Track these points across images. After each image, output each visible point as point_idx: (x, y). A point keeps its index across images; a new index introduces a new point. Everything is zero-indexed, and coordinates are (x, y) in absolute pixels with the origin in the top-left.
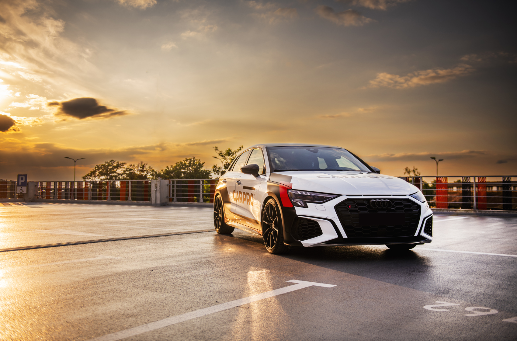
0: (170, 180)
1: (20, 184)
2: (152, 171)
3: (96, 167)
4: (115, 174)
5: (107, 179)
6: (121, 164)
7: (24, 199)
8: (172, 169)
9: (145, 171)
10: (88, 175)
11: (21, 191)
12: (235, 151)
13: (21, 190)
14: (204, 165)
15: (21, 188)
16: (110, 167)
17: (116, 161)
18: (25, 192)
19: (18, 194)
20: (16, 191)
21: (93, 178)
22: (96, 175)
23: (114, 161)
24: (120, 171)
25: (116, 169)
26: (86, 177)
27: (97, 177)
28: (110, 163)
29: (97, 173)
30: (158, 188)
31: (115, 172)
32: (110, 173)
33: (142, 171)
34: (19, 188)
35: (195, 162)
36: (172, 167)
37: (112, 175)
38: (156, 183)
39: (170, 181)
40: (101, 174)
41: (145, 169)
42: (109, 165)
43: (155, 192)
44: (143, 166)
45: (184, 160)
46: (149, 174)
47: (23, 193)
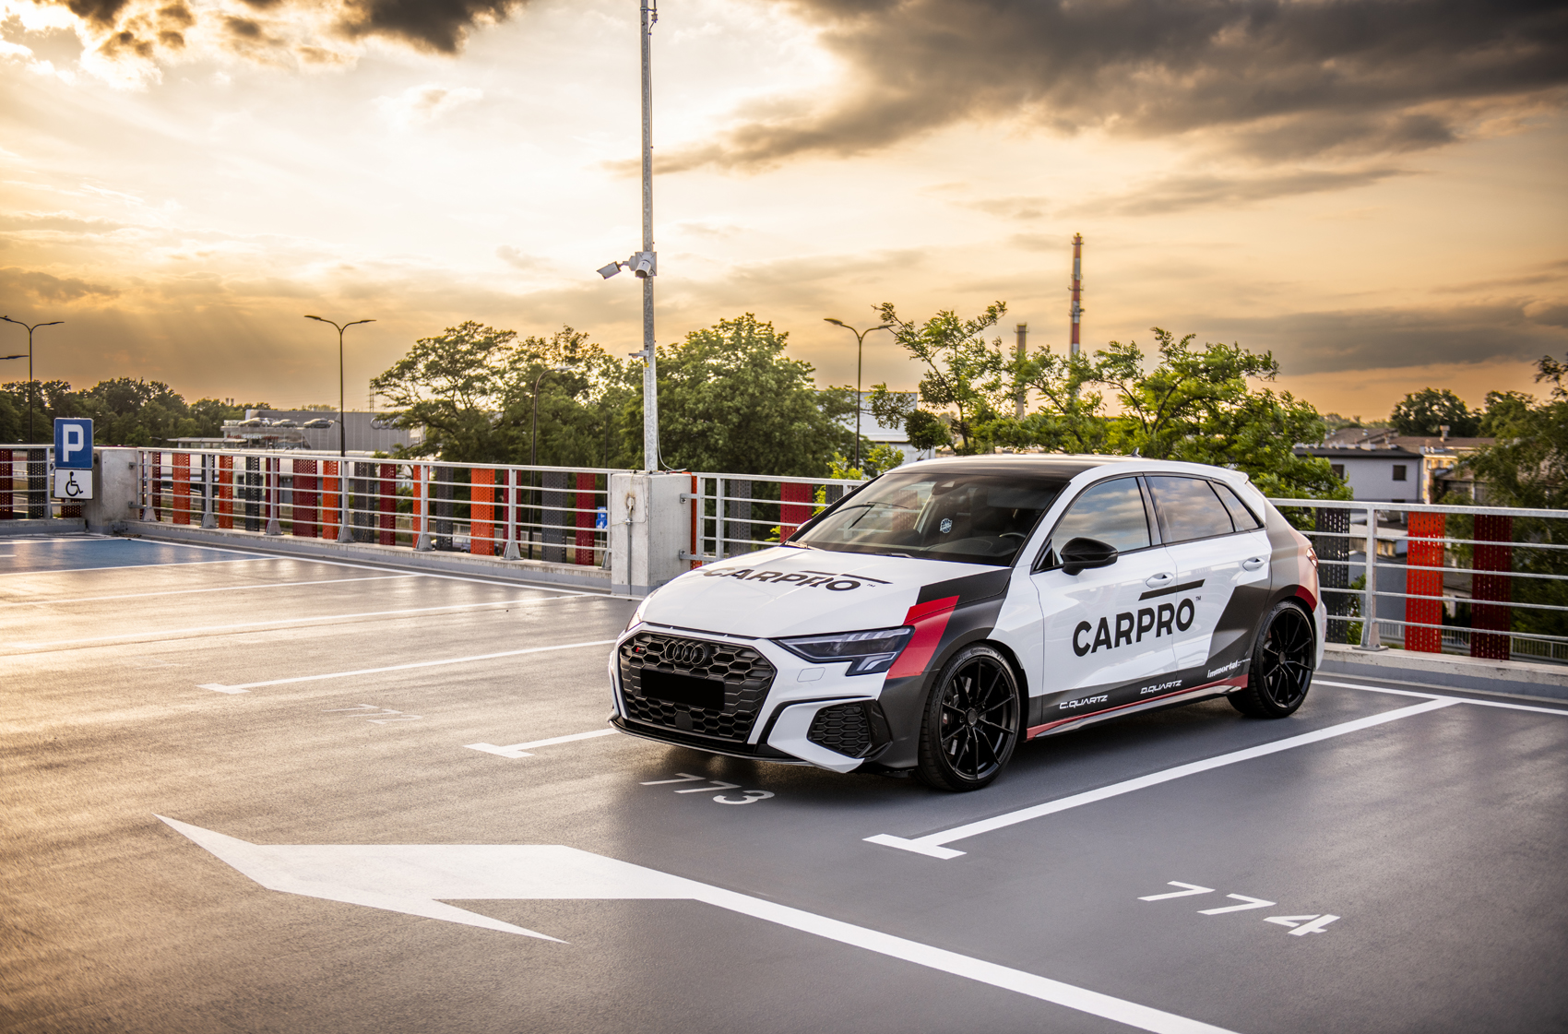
0: (694, 474)
1: (66, 459)
2: (605, 362)
3: (415, 349)
4: (480, 371)
5: (455, 388)
6: (498, 336)
7: (87, 523)
8: (674, 356)
9: (580, 360)
10: (390, 375)
11: (72, 490)
12: (970, 324)
13: (72, 483)
14: (785, 341)
15: (72, 474)
16: (464, 348)
17: (481, 326)
18: (87, 493)
19: (63, 500)
20: (49, 490)
21: (409, 384)
22: (418, 375)
23: (474, 325)
24: (496, 359)
25: (483, 354)
26: (386, 380)
27: (420, 382)
28: (464, 333)
29: (421, 366)
30: (640, 516)
31: (480, 364)
32: (464, 369)
33: (572, 361)
34: (63, 475)
35: (756, 331)
36: (676, 349)
37: (471, 372)
38: (628, 488)
39: (694, 480)
40: (434, 370)
41: (579, 355)
42: (461, 340)
43: (624, 530)
44: (574, 344)
45: (714, 327)
46: (596, 371)
47: (79, 496)
